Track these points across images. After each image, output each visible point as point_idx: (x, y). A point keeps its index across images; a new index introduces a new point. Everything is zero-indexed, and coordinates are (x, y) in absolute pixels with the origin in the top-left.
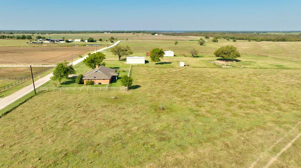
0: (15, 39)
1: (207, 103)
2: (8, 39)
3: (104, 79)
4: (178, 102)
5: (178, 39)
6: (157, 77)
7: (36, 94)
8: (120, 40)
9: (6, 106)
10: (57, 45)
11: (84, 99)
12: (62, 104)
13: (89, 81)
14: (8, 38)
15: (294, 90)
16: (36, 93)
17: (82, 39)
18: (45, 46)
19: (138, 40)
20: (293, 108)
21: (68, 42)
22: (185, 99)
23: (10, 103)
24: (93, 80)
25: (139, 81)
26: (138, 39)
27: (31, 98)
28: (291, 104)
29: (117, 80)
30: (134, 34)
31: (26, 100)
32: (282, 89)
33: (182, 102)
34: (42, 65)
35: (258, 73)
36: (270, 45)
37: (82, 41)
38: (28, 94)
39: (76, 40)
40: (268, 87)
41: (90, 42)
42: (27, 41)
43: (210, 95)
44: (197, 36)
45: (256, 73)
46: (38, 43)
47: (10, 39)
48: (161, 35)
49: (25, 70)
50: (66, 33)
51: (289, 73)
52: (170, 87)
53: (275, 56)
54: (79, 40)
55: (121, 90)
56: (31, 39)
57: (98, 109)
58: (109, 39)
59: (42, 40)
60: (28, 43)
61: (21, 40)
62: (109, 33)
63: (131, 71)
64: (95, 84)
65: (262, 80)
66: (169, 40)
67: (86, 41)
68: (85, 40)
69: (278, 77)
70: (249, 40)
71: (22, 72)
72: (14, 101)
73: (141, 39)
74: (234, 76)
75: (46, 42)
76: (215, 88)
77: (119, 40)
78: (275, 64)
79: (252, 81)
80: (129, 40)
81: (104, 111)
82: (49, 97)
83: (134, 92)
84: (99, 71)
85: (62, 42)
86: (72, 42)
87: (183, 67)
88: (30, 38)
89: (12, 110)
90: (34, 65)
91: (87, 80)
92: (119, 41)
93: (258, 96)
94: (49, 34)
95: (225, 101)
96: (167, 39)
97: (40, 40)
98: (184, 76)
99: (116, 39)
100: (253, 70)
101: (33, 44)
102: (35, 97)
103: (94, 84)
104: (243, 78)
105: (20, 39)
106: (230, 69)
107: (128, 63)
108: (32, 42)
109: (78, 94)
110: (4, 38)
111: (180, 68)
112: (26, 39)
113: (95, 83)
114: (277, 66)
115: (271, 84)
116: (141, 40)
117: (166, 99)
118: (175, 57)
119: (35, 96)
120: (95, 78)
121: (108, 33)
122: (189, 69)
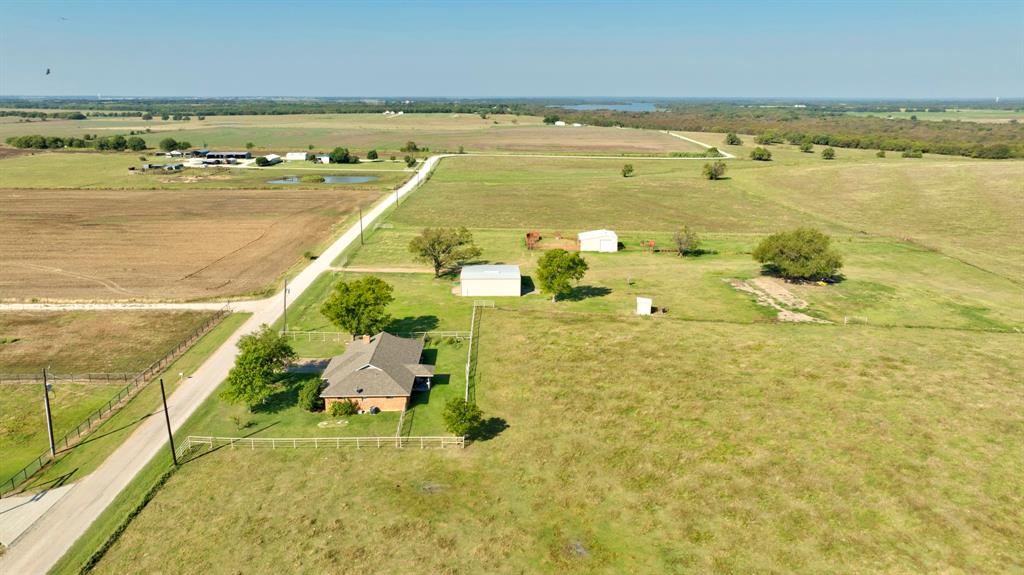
0: (92, 152)
1: (719, 518)
2: (70, 149)
3: (388, 397)
4: (626, 515)
5: (636, 145)
6: (560, 376)
7: (176, 463)
8: (439, 153)
9: (88, 524)
10: (228, 177)
11: (328, 490)
12: (261, 515)
13: (342, 401)
14: (71, 145)
15: (1014, 456)
16: (175, 460)
17: (311, 148)
18: (192, 187)
19: (498, 154)
20: (1007, 554)
21: (264, 163)
22: (649, 497)
23: (101, 511)
24: (353, 400)
25: (504, 393)
26: (499, 148)
27: (162, 483)
28: (998, 530)
29: (429, 391)
30: (484, 118)
31: (149, 495)
32: (974, 448)
33: (638, 511)
34: (188, 302)
35: (897, 358)
36: (949, 184)
37: (312, 158)
38: (152, 461)
39: (290, 157)
40: (927, 436)
41: (340, 162)
42: (131, 157)
43: (730, 479)
44: (698, 129)
45: (891, 356)
46: (166, 168)
47: (77, 149)
48: (576, 125)
49: (135, 328)
50: (255, 114)
51: (1003, 357)
52: (602, 432)
53: (965, 246)
54: (302, 156)
55: (445, 447)
56: (144, 148)
57: (373, 542)
58: (402, 150)
59: (178, 155)
60: (133, 169)
61: (111, 155)
62: (401, 113)
63: (476, 338)
64: (360, 412)
65: (910, 397)
66: (605, 149)
67: (326, 160)
68: (321, 154)
69: (964, 378)
70: (882, 149)
71: (125, 337)
72: (112, 499)
73: (508, 148)
74: (815, 372)
75: (192, 162)
76: (749, 439)
77: (435, 153)
78: (959, 298)
79: (876, 403)
80: (470, 154)
81: (391, 556)
82: (218, 479)
83: (486, 455)
84: (372, 367)
85: (245, 163)
86: (280, 162)
87: (646, 317)
88: (139, 146)
89: (108, 546)
90: (161, 302)
91: (333, 400)
92: (434, 159)
93: (889, 484)
94: (202, 115)
95: (778, 509)
96: (594, 148)
97: (172, 156)
98: (646, 371)
99: (424, 150)
100: (883, 334)
101: (151, 171)
102: (175, 479)
103: (356, 413)
104: (844, 385)
105: (108, 148)
106: (804, 328)
107: (464, 294)
108: (146, 166)
109: (307, 463)
110: (58, 147)
111: (636, 324)
112: (127, 150)
113: (359, 408)
114: (967, 311)
115: (939, 421)
116: (506, 154)
117: (587, 497)
118: (623, 256)
119: (173, 471)
120: (361, 391)
121: (396, 112)
122: (668, 326)
